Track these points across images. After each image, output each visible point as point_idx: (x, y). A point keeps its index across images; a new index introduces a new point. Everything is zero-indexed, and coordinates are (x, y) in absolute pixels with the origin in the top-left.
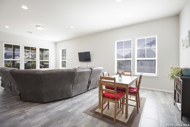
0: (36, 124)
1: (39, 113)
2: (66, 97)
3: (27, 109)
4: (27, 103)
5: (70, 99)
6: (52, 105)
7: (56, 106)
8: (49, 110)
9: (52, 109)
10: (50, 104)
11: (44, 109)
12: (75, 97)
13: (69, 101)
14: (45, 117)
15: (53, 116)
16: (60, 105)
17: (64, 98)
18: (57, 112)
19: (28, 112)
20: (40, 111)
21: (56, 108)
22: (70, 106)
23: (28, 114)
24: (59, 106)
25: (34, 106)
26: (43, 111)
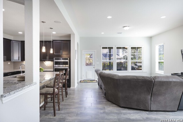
0: (108, 119)
1: (113, 113)
2: (142, 108)
3: (107, 107)
4: (109, 103)
5: (147, 112)
6: (126, 111)
7: (129, 113)
8: (122, 114)
9: (124, 114)
10: (125, 109)
11: (118, 112)
12: (155, 112)
13: (146, 114)
14: (116, 117)
15: (122, 120)
16: (134, 114)
17: (141, 109)
18: (127, 118)
19: (107, 109)
20: (115, 112)
21: (128, 115)
22: (142, 119)
23: (106, 111)
24: (132, 115)
25: (113, 107)
26: (116, 113)
